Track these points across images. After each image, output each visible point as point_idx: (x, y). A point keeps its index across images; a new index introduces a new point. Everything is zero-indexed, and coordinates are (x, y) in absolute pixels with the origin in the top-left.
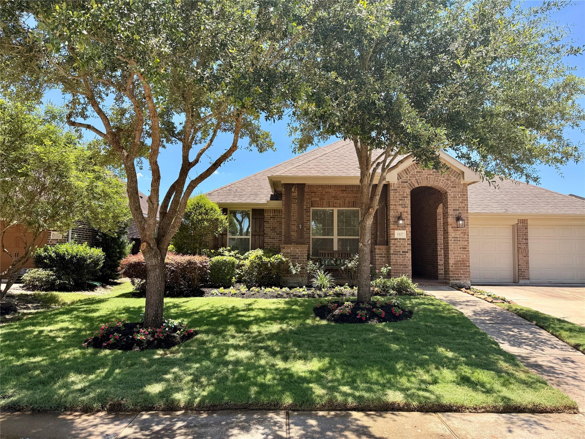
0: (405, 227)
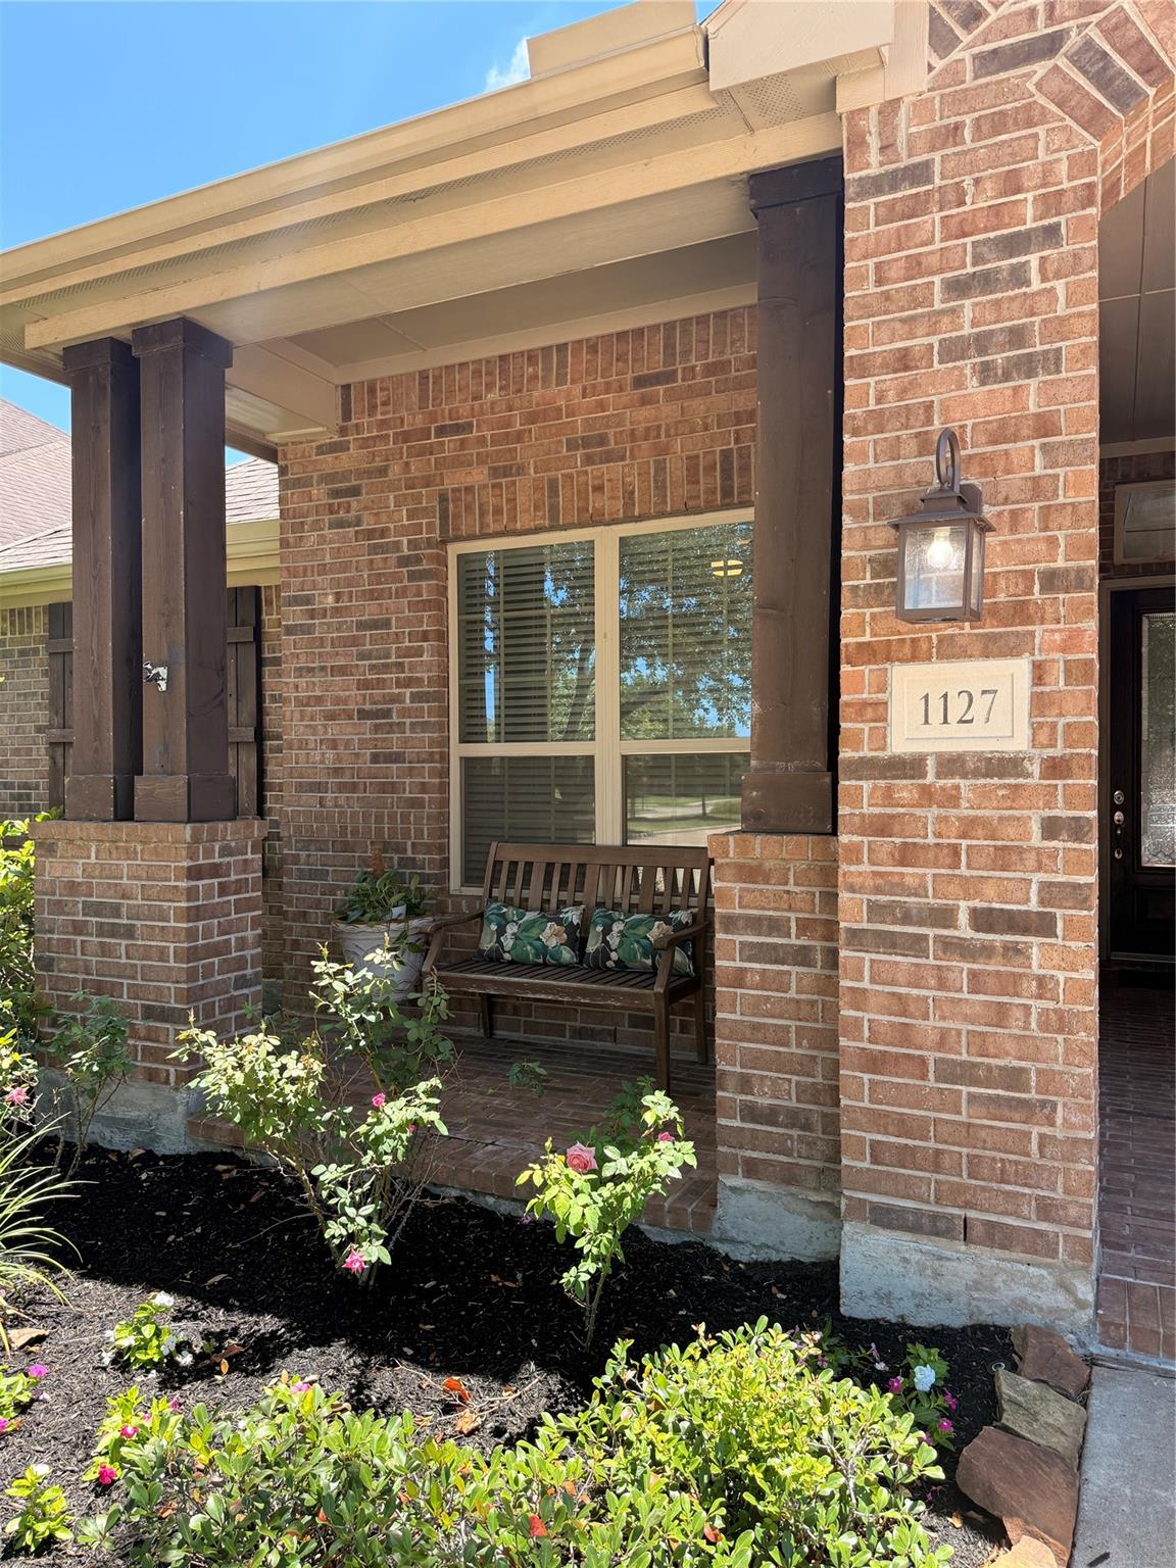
0: (1021, 612)
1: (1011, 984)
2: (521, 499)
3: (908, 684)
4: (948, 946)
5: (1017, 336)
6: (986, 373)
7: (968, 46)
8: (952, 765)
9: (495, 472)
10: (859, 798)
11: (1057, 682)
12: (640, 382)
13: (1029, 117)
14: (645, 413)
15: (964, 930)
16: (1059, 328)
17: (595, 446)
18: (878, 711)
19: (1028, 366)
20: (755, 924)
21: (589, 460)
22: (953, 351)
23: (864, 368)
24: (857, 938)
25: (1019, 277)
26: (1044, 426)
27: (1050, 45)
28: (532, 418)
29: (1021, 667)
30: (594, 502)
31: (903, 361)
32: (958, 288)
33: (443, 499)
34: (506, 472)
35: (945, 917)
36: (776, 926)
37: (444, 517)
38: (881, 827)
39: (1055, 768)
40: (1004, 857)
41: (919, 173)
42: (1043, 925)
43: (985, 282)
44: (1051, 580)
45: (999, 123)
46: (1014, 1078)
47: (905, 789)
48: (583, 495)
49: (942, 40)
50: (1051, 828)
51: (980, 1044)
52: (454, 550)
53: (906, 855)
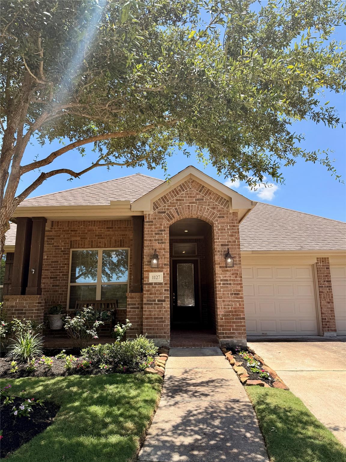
0: (162, 268)
1: (161, 308)
2: (86, 243)
3: (151, 275)
4: (155, 304)
5: (162, 240)
6: (159, 243)
7: (157, 211)
8: (156, 284)
9: (81, 238)
10: (146, 287)
11: (166, 275)
12: (107, 228)
13: (163, 219)
14: (108, 232)
15: (157, 302)
16: (165, 240)
17: (100, 236)
18: (148, 278)
19: (163, 243)
20: (132, 304)
21: (98, 238)
22: (155, 240)
23: (146, 240)
24: (145, 304)
25: (162, 234)
26: (164, 249)
27: (164, 212)
28: (89, 231)
29: (162, 273)
30: (99, 244)
31: (150, 240)
32: (156, 234)
33: (71, 241)
34: (84, 238)
35: (155, 301)
36: (135, 304)
37: (71, 245)
38: (148, 291)
39: (166, 284)
40: (161, 294)
41: (152, 222)
42: (164, 301)
43: (158, 234)
44: (165, 264)
45: (160, 219)
46: (162, 318)
47: (151, 286)
48: (97, 243)
49: (154, 209)
50: (165, 290)
51: (158, 315)
52: (71, 250)
53: (151, 294)
